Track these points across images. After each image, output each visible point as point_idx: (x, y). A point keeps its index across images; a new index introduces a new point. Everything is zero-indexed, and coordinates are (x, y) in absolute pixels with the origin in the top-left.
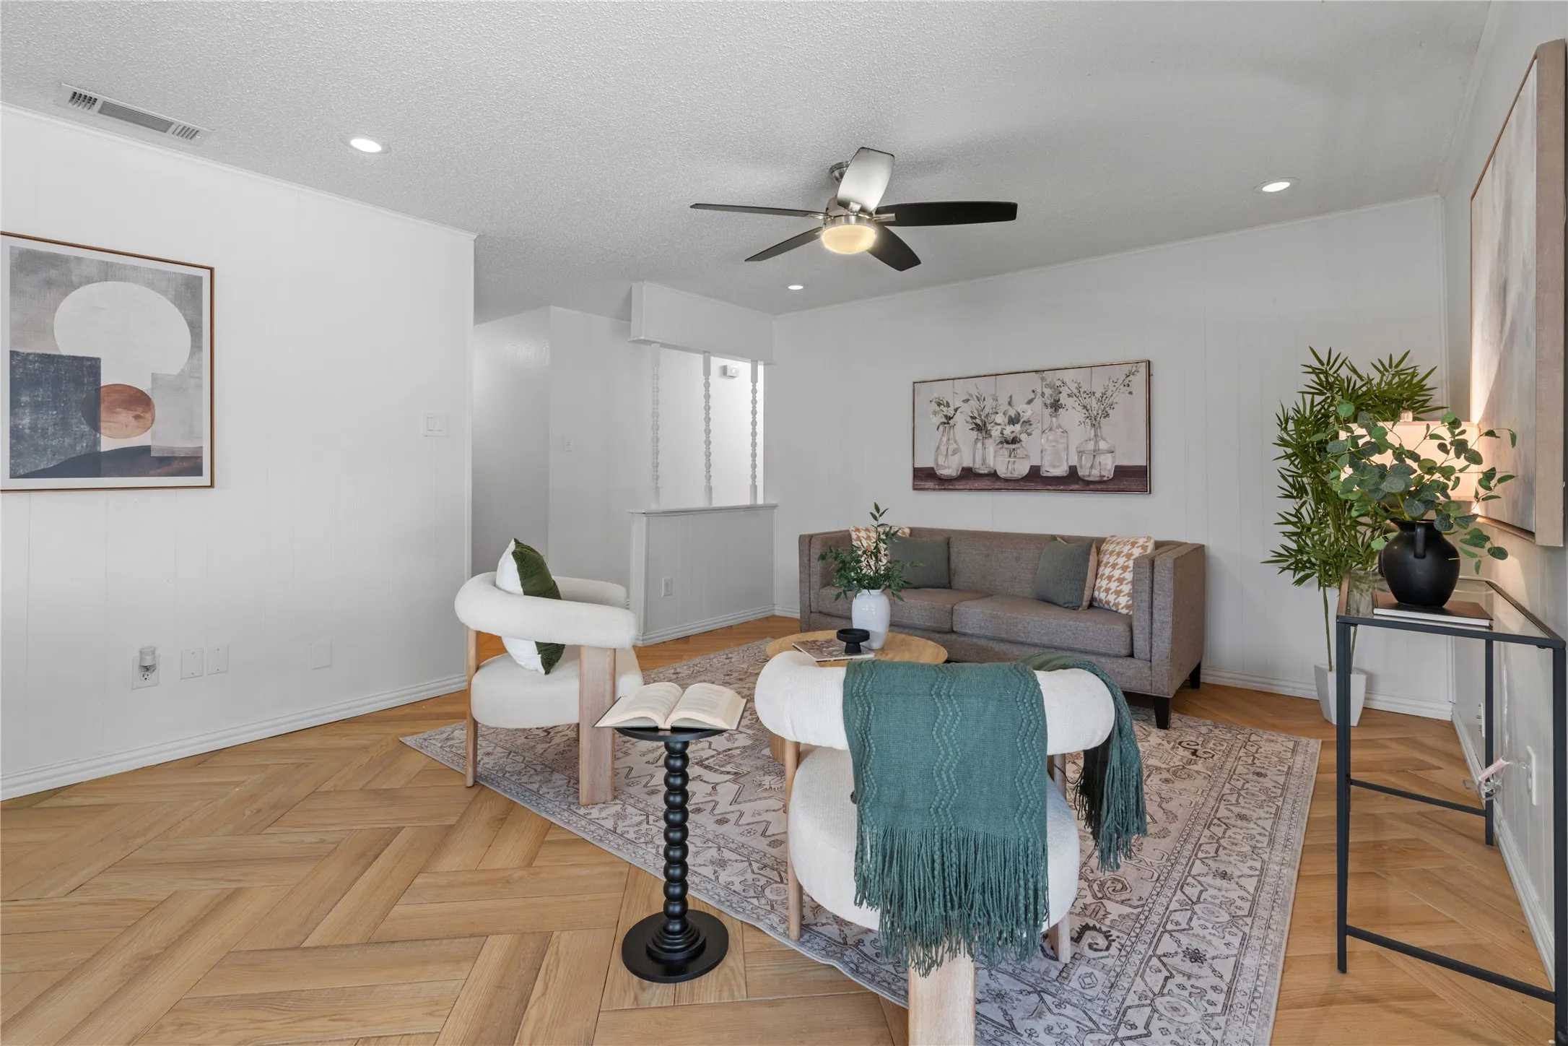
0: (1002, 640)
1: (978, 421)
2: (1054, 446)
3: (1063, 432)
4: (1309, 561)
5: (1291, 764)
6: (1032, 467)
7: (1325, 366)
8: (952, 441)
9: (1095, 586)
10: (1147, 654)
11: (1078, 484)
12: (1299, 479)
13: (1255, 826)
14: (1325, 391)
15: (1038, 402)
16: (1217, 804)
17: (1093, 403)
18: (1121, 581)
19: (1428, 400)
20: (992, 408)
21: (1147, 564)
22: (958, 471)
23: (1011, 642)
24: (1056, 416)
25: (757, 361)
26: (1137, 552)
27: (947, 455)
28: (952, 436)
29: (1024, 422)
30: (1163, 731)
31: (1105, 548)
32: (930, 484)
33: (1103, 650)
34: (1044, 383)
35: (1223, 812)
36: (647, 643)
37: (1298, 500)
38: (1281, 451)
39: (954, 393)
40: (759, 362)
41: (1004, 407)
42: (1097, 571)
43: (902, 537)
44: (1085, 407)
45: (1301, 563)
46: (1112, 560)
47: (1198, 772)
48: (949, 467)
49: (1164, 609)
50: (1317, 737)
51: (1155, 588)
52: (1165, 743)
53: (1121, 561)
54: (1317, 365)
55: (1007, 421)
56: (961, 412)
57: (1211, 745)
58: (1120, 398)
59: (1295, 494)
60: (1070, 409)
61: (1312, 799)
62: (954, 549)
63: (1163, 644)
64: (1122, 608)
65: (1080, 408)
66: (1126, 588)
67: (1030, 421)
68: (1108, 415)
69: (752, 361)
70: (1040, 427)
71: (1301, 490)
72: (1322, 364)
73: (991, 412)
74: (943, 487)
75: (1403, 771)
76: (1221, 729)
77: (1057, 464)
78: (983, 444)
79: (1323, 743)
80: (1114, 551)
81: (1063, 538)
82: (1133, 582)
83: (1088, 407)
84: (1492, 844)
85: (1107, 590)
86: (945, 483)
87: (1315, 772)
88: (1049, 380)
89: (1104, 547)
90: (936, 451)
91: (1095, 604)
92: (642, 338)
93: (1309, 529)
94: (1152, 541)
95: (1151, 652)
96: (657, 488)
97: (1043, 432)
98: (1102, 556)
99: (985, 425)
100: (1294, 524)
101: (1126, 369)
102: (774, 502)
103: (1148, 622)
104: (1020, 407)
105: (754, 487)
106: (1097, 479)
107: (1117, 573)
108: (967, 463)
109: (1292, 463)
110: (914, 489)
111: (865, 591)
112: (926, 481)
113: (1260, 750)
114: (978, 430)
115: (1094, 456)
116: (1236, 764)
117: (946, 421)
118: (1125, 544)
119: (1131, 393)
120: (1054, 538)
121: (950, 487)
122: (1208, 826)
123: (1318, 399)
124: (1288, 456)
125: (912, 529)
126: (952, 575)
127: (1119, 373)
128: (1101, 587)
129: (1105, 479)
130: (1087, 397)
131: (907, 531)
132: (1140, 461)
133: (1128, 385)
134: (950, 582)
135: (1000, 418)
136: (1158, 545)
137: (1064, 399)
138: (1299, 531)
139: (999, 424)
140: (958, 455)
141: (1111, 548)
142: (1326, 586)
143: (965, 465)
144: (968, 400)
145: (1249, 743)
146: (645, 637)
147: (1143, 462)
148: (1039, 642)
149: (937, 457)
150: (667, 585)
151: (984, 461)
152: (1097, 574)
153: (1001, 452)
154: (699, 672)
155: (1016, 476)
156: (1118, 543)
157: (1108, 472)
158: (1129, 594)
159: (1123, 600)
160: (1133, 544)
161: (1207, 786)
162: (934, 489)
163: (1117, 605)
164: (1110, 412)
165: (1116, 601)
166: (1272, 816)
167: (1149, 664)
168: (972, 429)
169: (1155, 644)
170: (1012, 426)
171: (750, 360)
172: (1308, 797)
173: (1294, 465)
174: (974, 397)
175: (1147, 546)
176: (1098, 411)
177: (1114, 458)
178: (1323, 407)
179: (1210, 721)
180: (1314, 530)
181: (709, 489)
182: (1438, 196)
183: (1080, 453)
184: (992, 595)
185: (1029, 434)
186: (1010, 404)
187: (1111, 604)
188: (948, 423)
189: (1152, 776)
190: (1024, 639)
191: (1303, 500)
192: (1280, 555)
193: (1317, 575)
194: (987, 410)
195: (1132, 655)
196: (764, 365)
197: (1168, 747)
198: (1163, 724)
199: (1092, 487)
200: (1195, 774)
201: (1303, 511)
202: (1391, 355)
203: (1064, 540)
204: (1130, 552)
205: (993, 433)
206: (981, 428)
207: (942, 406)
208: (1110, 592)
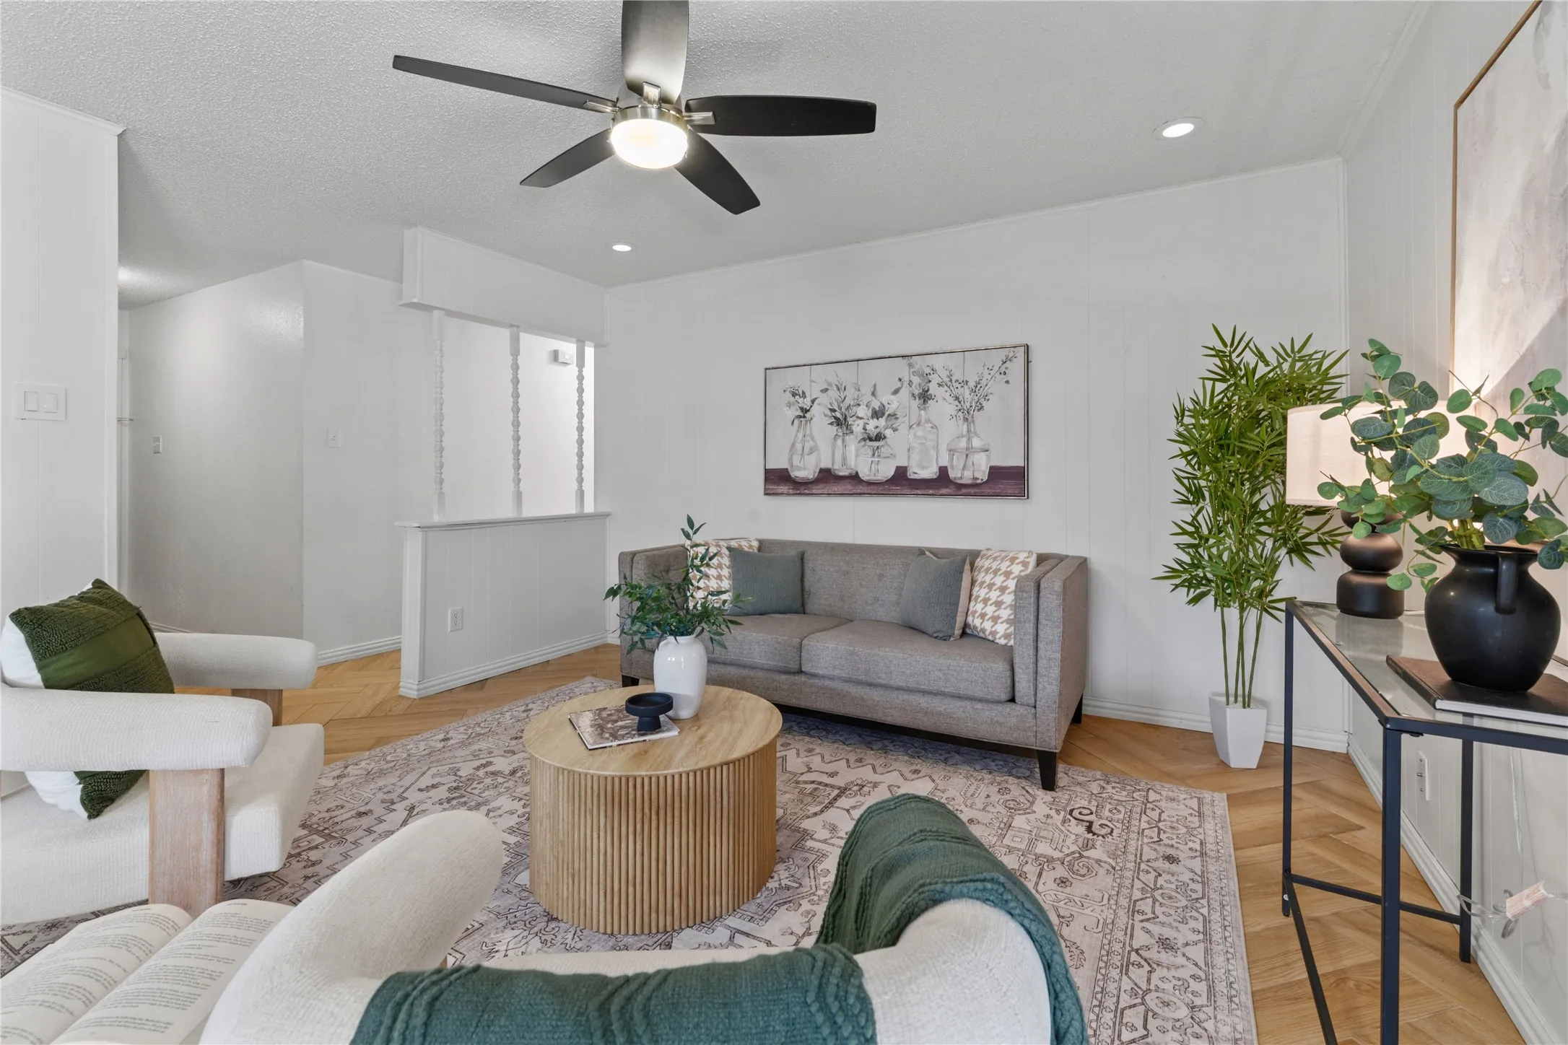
0: (859, 683)
1: (838, 415)
2: (921, 444)
3: (932, 428)
4: (1205, 577)
5: (1201, 837)
6: (898, 468)
7: (1228, 348)
8: (808, 438)
9: (968, 610)
10: (1031, 699)
11: (947, 487)
12: (1196, 481)
13: (1183, 961)
14: (1228, 377)
15: (905, 392)
16: (1131, 922)
17: (966, 394)
18: (998, 604)
19: (1336, 390)
20: (854, 399)
21: (1031, 586)
22: (815, 473)
23: (871, 685)
24: (924, 409)
25: (583, 342)
26: (1017, 569)
27: (802, 454)
28: (808, 432)
29: (889, 415)
30: (1048, 792)
31: (980, 564)
32: (783, 488)
33: (979, 694)
34: (912, 370)
35: (1140, 939)
36: (424, 693)
37: (1194, 506)
38: (1176, 448)
39: (811, 381)
40: (587, 343)
41: (867, 397)
42: (971, 590)
43: (748, 552)
44: (957, 398)
45: (1196, 580)
46: (988, 579)
47: (1098, 862)
48: (804, 469)
49: (1051, 642)
50: (1219, 790)
51: (1040, 617)
52: (1053, 813)
53: (999, 580)
54: (1220, 346)
55: (870, 413)
56: (819, 404)
57: (1107, 813)
58: (995, 387)
59: (1191, 499)
60: (940, 401)
61: (1241, 900)
62: (809, 565)
63: (1050, 686)
64: (999, 638)
65: (951, 400)
66: (1005, 613)
67: (896, 415)
68: (982, 408)
69: (578, 341)
70: (907, 422)
71: (1197, 494)
72: (1225, 344)
73: (852, 403)
74: (798, 492)
75: (1325, 836)
76: (1113, 785)
77: (926, 464)
78: (843, 440)
79: (1229, 797)
80: (991, 568)
81: (932, 551)
82: (1015, 607)
83: (961, 398)
84: (1469, 961)
85: (983, 616)
86: (800, 487)
87: (1232, 850)
88: (917, 367)
89: (979, 562)
90: (791, 450)
91: (968, 631)
92: (415, 300)
93: (1207, 540)
94: (1034, 557)
95: (1035, 694)
96: (441, 494)
97: (910, 427)
98: (976, 573)
99: (845, 419)
100: (1190, 534)
101: (1002, 354)
102: (604, 509)
103: (1032, 660)
104: (885, 398)
105: (581, 493)
106: (969, 482)
107: (994, 595)
108: (826, 464)
109: (1189, 463)
110: (766, 494)
111: (671, 639)
112: (778, 485)
113: (1164, 816)
114: (838, 425)
115: (967, 455)
116: (1140, 843)
117: (802, 414)
118: (1003, 560)
119: (1007, 382)
120: (921, 552)
121: (806, 491)
122: (1125, 968)
123: (1220, 387)
124: (1184, 455)
125: (761, 542)
126: (806, 596)
127: (996, 358)
128: (975, 612)
129: (979, 481)
130: (959, 386)
131: (756, 544)
132: (1016, 461)
133: (1005, 373)
134: (803, 605)
135: (862, 411)
136: (1041, 559)
137: (933, 389)
138: (1197, 542)
139: (861, 418)
140: (815, 454)
141: (987, 563)
142: (1224, 606)
143: (823, 466)
144: (827, 390)
145: (1149, 805)
146: (421, 686)
147: (1019, 462)
148: (904, 684)
149: (792, 455)
150: (455, 616)
151: (844, 459)
152: (971, 596)
153: (863, 450)
154: (480, 734)
155: (880, 478)
156: (995, 559)
157: (983, 475)
158: (1008, 621)
159: (1001, 628)
160: (1013, 560)
161: (1113, 887)
162: (788, 494)
163: (994, 633)
164: (984, 403)
165: (993, 629)
166: (1201, 936)
167: (1033, 710)
168: (831, 424)
169: (1040, 686)
170: (875, 420)
171: (575, 340)
172: (1235, 895)
173: (1191, 465)
174: (834, 387)
175: (1029, 563)
176: (971, 403)
177: (988, 457)
178: (1226, 395)
179: (1099, 773)
180: (1212, 541)
181: (519, 495)
182: (1340, 159)
183: (952, 451)
184: (852, 621)
185: (895, 430)
186: (873, 394)
187: (987, 633)
188: (804, 417)
189: (1044, 874)
190: (886, 682)
191: (1200, 505)
192: (1174, 570)
193: (1213, 593)
194: (848, 401)
195: (1012, 700)
196: (596, 347)
197: (1058, 819)
198: (1049, 783)
199: (964, 491)
200: (1096, 866)
201: (1200, 518)
202: (1292, 339)
203: (931, 553)
204: (1009, 569)
205: (854, 428)
206: (841, 422)
207: (798, 397)
208: (986, 618)
